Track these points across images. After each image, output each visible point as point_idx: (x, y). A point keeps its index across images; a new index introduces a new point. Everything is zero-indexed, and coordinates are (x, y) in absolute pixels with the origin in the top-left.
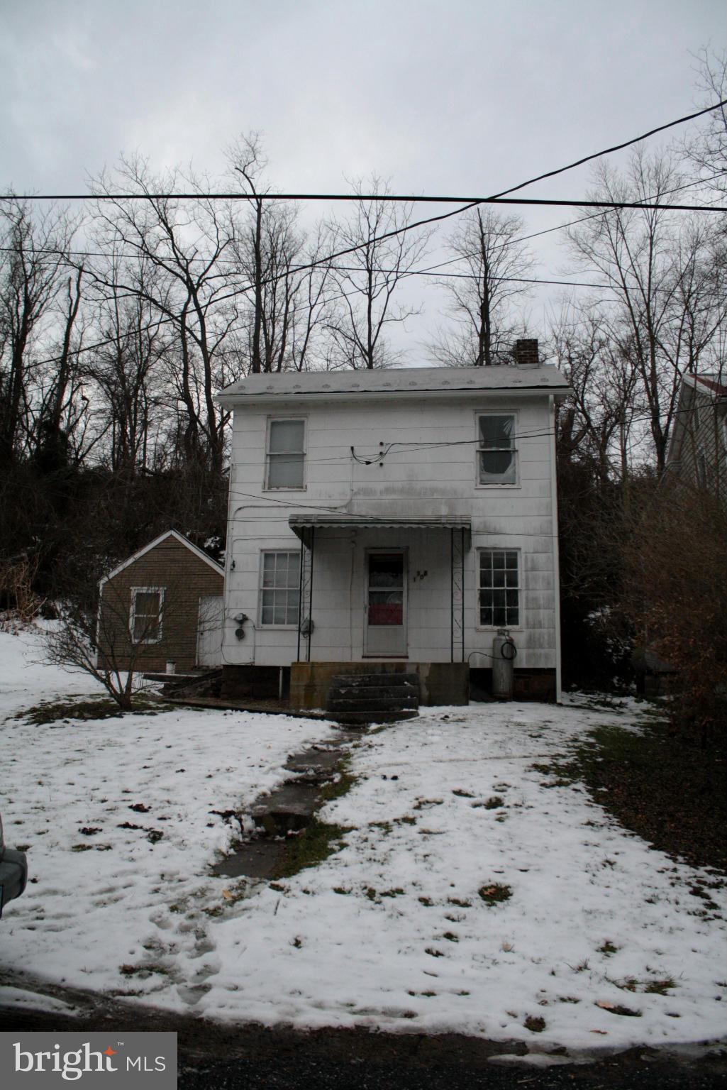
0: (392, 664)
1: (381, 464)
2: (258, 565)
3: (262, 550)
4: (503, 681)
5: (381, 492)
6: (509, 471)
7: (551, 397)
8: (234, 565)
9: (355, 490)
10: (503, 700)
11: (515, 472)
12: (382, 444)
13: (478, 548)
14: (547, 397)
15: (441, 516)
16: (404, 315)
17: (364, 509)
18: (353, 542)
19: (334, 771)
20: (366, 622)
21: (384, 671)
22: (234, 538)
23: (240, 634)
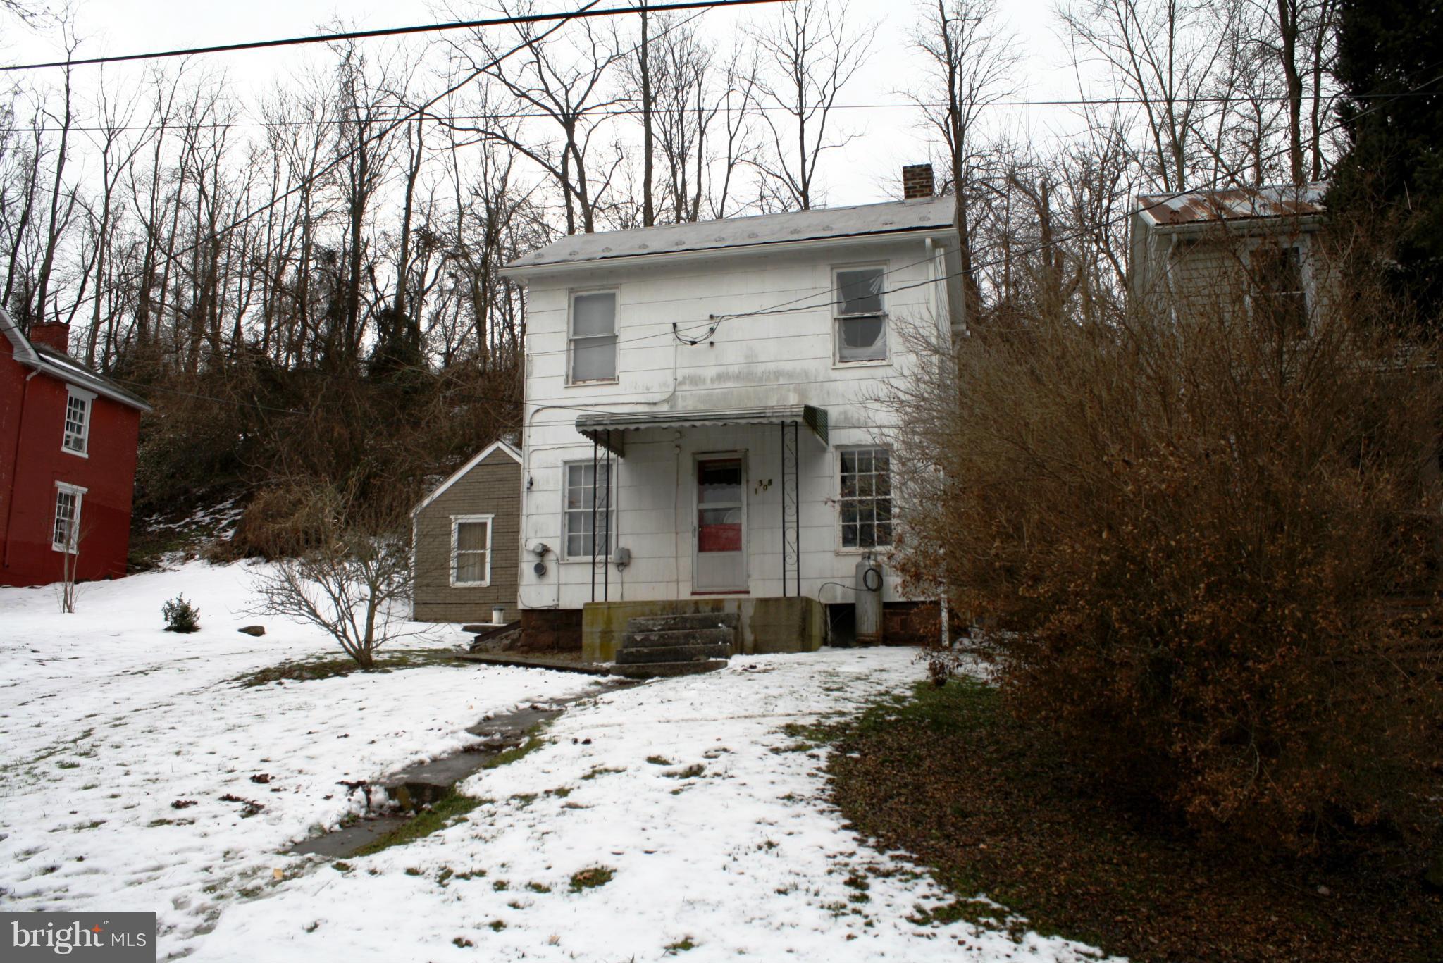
0: (706, 602)
1: (712, 343)
2: (561, 483)
3: (565, 463)
4: (869, 621)
5: (712, 380)
6: (878, 343)
7: (928, 241)
8: (531, 484)
9: (680, 378)
10: (866, 644)
11: (885, 344)
12: (712, 317)
13: (837, 447)
14: (923, 242)
15: (766, 408)
16: (845, 139)
17: (689, 403)
18: (678, 446)
19: (523, 734)
20: (696, 548)
21: (697, 611)
22: (532, 449)
23: (541, 570)
